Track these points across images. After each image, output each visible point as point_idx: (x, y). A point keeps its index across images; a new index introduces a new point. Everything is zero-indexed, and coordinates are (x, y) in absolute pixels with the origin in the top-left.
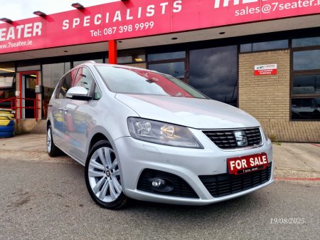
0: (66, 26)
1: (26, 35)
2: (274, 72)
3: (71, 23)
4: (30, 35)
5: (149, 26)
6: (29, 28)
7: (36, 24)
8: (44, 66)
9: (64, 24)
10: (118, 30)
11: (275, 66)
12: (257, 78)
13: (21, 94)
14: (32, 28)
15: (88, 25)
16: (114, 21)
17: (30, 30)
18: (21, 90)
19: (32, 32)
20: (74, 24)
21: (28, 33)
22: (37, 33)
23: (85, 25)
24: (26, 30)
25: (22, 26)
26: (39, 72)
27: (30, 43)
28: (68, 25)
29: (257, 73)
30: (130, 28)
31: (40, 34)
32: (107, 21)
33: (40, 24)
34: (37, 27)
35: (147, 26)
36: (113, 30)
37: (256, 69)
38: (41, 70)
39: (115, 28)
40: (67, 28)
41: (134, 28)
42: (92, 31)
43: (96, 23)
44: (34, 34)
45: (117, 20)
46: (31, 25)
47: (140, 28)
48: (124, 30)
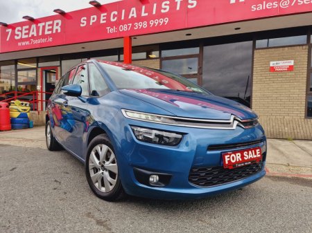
0: (83, 23)
1: (47, 33)
2: (291, 68)
3: (88, 21)
4: (50, 32)
5: (164, 23)
6: (49, 25)
7: (56, 22)
8: (63, 62)
9: (82, 21)
10: (133, 26)
11: (292, 63)
12: (273, 74)
13: (42, 88)
14: (52, 25)
15: (105, 22)
16: (130, 17)
17: (51, 27)
18: (42, 85)
19: (52, 30)
20: (92, 21)
21: (49, 30)
22: (57, 30)
23: (102, 22)
24: (47, 28)
25: (43, 24)
26: (59, 68)
27: (50, 39)
28: (85, 22)
29: (272, 69)
30: (145, 24)
31: (59, 31)
32: (123, 18)
33: (59, 22)
34: (57, 24)
35: (162, 22)
36: (128, 27)
37: (271, 65)
38: (61, 66)
39: (131, 24)
40: (85, 25)
41: (148, 24)
42: (108, 28)
43: (112, 20)
44: (54, 32)
45: (133, 17)
46: (51, 22)
47: (154, 24)
48: (139, 27)
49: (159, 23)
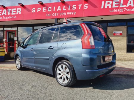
1: (12, 14)
3: (36, 10)
4: (15, 14)
5: (74, 14)
7: (18, 9)
9: (33, 10)
10: (59, 14)
11: (121, 32)
13: (6, 41)
14: (16, 10)
15: (45, 11)
16: (58, 10)
19: (16, 13)
20: (38, 11)
22: (19, 13)
23: (43, 11)
24: (13, 12)
25: (11, 9)
26: (16, 31)
27: (15, 17)
28: (35, 11)
31: (20, 13)
32: (54, 10)
33: (20, 9)
34: (19, 10)
36: (57, 14)
37: (114, 33)
40: (34, 12)
41: (66, 14)
42: (47, 14)
43: (49, 11)
44: (17, 14)
45: (59, 10)
46: (15, 9)
47: (69, 14)
48: (62, 15)
49: (71, 14)
